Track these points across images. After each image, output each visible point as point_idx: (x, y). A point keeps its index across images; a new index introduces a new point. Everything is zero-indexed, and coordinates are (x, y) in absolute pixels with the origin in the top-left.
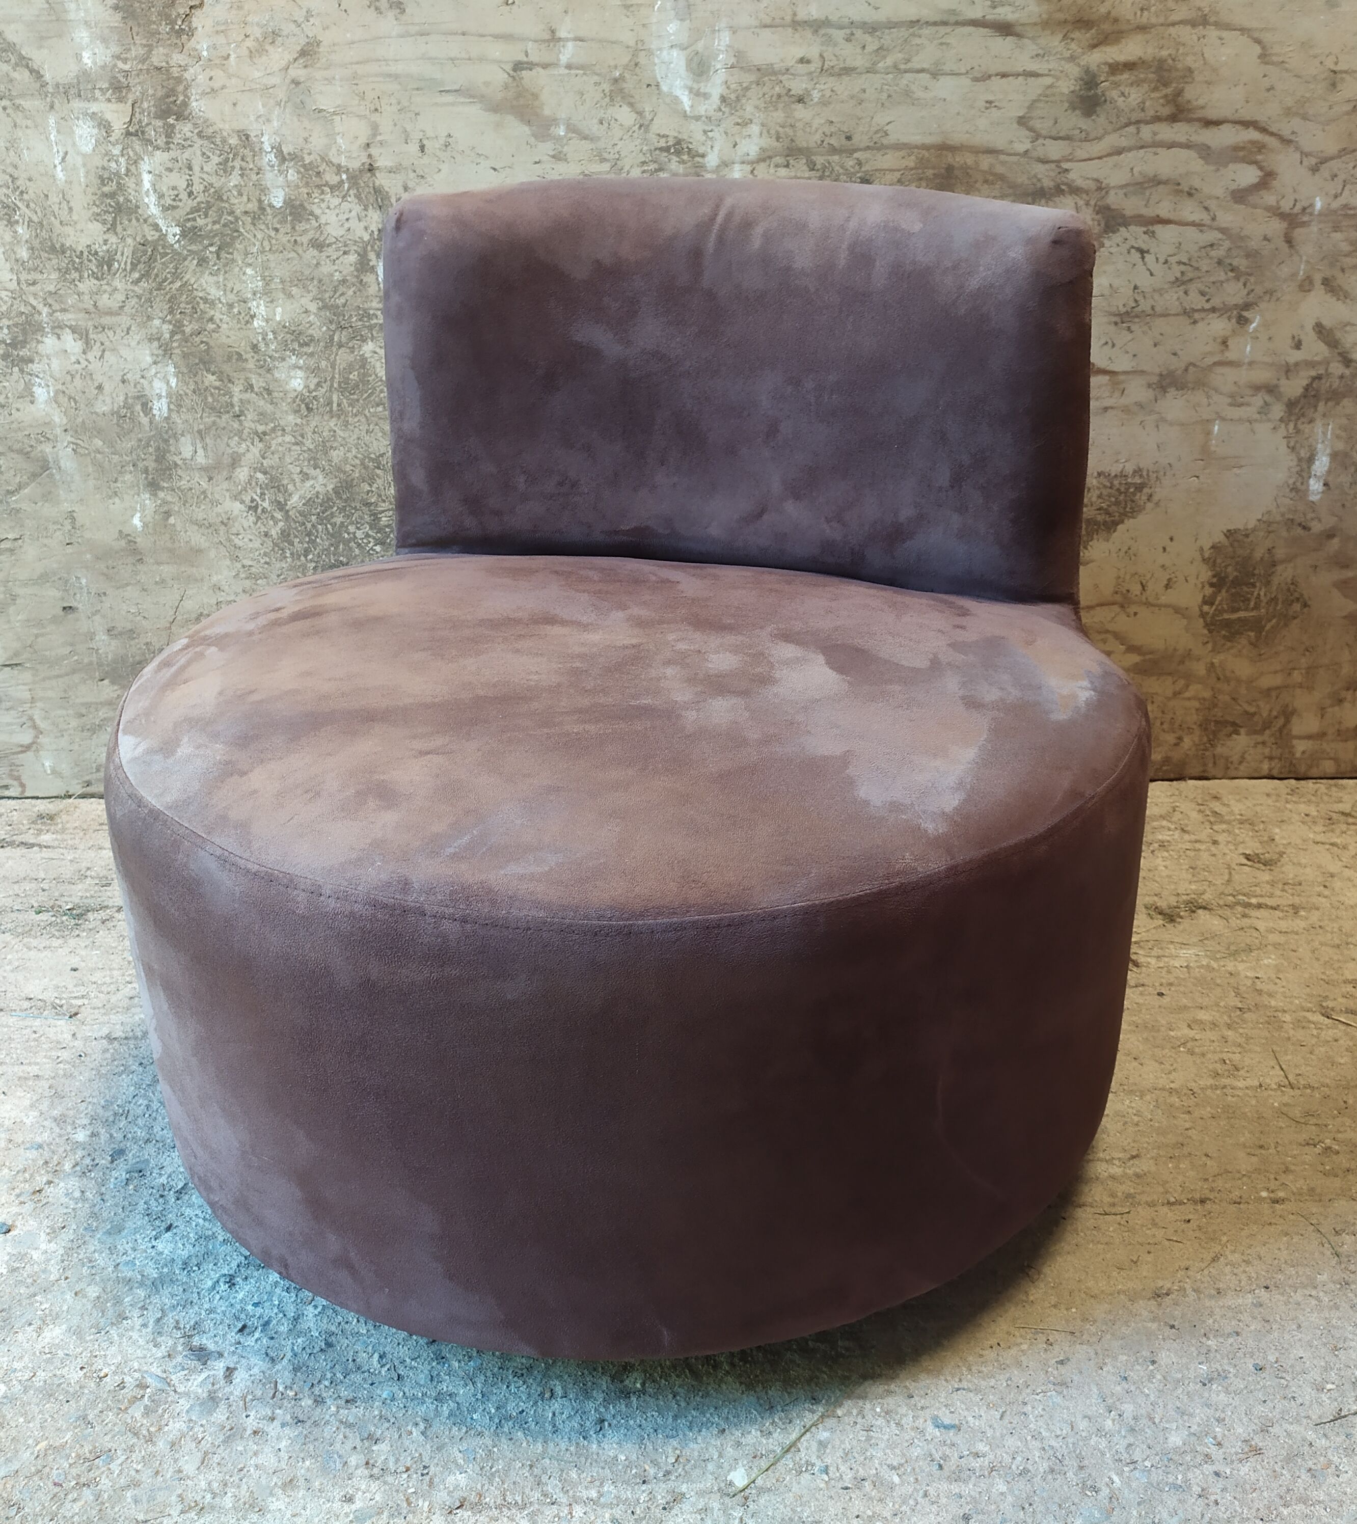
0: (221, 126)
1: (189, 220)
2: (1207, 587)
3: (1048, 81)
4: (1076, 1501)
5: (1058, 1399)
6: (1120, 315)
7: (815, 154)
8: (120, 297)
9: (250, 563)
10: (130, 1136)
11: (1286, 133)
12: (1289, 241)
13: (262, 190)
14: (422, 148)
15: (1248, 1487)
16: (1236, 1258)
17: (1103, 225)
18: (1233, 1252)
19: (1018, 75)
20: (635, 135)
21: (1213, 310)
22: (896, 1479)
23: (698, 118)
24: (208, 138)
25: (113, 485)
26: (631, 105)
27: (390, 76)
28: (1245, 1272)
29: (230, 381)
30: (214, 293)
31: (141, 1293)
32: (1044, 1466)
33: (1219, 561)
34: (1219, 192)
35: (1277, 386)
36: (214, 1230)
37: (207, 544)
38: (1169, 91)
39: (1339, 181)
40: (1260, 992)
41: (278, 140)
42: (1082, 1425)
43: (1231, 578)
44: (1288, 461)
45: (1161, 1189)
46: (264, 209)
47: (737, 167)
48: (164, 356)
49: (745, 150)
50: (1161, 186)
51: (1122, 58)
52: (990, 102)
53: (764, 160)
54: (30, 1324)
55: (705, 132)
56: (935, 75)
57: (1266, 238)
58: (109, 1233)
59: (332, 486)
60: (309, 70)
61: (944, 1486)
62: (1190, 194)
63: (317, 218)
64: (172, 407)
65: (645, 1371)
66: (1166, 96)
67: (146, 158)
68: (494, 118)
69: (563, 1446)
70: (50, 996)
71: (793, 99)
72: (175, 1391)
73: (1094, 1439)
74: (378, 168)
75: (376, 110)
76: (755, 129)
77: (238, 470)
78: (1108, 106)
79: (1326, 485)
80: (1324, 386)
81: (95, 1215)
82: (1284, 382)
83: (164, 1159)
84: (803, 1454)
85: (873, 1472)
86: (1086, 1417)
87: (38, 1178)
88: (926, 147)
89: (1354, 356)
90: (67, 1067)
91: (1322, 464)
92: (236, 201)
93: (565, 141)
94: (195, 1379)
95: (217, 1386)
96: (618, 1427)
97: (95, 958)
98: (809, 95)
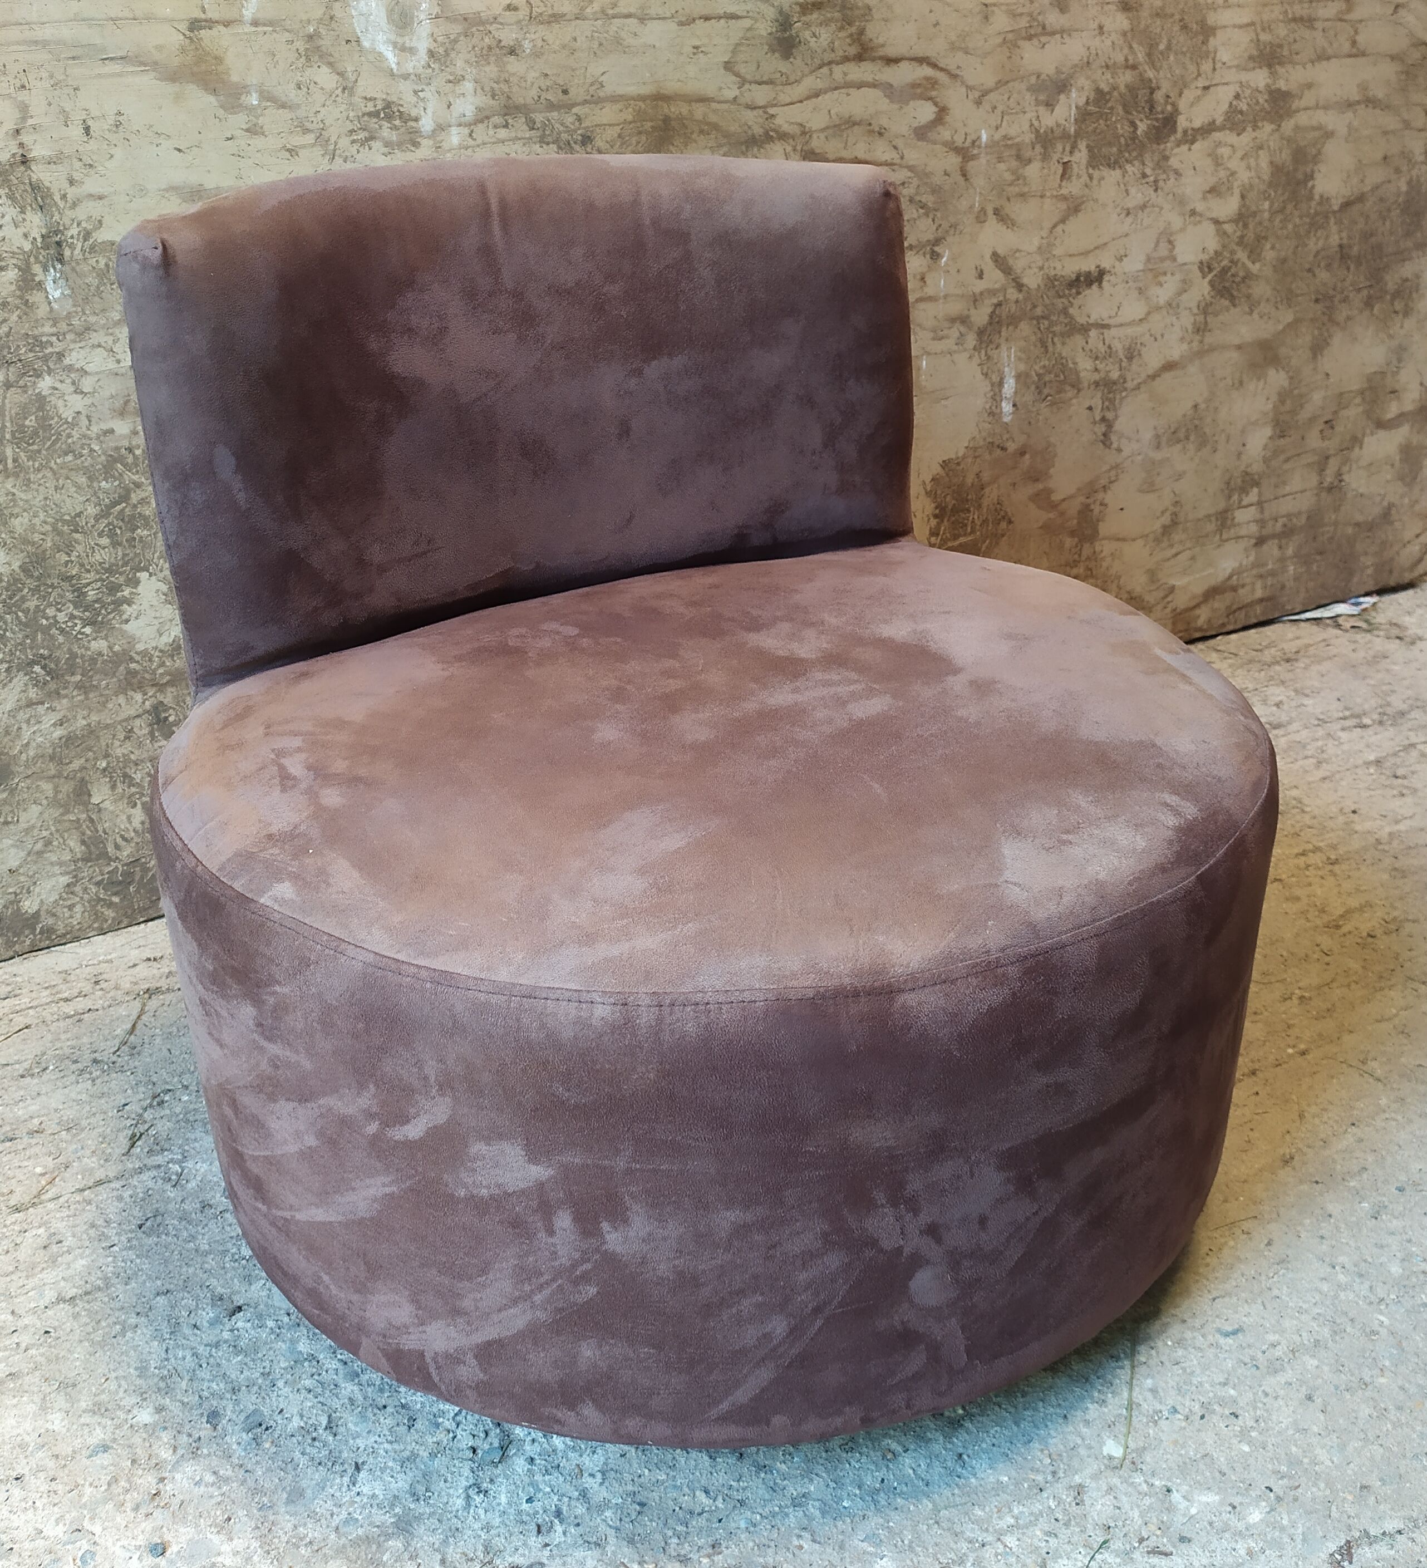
2: (932, 517)
3: (747, 23)
4: (1371, 1348)
5: (1290, 1275)
7: (534, 111)
11: (952, 68)
12: (964, 175)
14: (87, 130)
16: (1314, 1109)
18: (1309, 1105)
19: (719, 18)
20: (339, 99)
21: (909, 247)
22: (1232, 1392)
23: (406, 77)
26: (330, 65)
27: (36, 42)
28: (1328, 1118)
31: (396, 1544)
32: (1326, 1332)
33: (936, 492)
34: (904, 130)
35: (968, 317)
36: (409, 1448)
38: (853, 30)
39: (998, 111)
42: (1325, 1287)
43: (949, 507)
44: (984, 387)
47: (454, 130)
49: (461, 110)
50: (856, 127)
52: (696, 47)
53: (482, 121)
55: (416, 92)
56: (643, 19)
57: (946, 174)
58: (289, 1501)
59: (18, 564)
61: (1272, 1381)
62: (880, 134)
66: (851, 35)
68: (171, 88)
69: (946, 1493)
71: (504, 51)
73: (1342, 1295)
74: (34, 159)
75: (23, 87)
76: (468, 86)
78: (802, 48)
79: (1014, 405)
80: (1004, 312)
81: (256, 1491)
82: (973, 311)
83: (274, 1401)
84: (1145, 1406)
85: (1211, 1395)
86: (1322, 1279)
87: (139, 1481)
88: (642, 98)
89: (1025, 281)
90: (42, 1350)
91: (1009, 386)
93: (259, 111)
96: (976, 1454)
98: (520, 45)
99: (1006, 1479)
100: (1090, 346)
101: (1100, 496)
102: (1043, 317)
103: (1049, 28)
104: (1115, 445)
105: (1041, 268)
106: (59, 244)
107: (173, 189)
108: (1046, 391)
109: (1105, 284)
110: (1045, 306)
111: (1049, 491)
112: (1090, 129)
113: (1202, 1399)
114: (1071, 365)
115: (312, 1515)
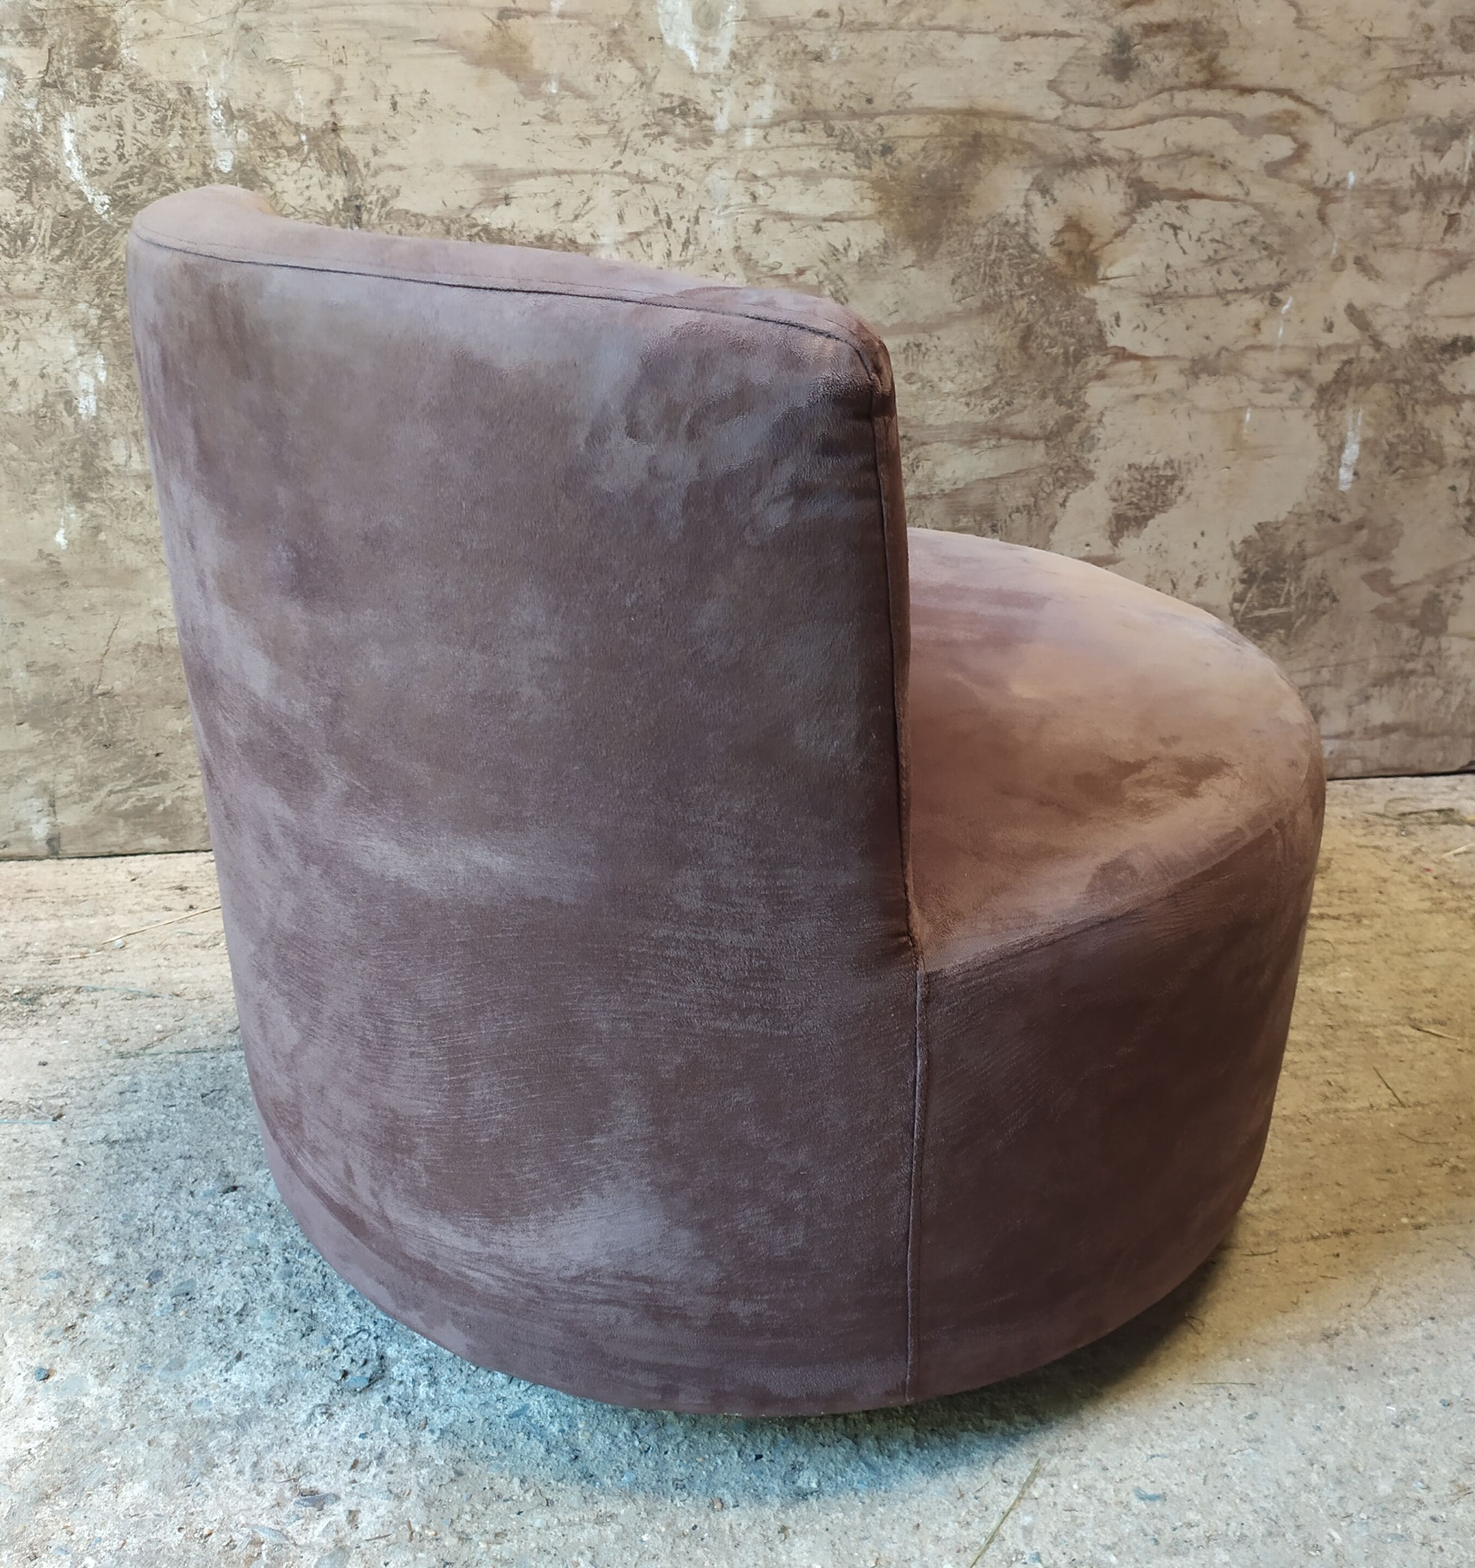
0: (158, 78)
1: (119, 187)
2: (1237, 582)
3: (1080, 42)
5: (1257, 1458)
6: (1152, 296)
7: (833, 119)
8: (37, 277)
10: (163, 1253)
11: (1320, 102)
12: (1322, 218)
13: (207, 153)
14: (394, 106)
15: (1467, 1529)
16: (1394, 1290)
17: (1135, 198)
18: (1390, 1284)
19: (1048, 35)
20: (636, 94)
21: (1246, 290)
22: (1113, 1559)
23: (705, 76)
24: (142, 91)
25: (31, 497)
26: (631, 60)
27: (356, 22)
28: (1407, 1304)
31: (227, 1435)
32: (1261, 1530)
33: (1250, 556)
34: (1253, 164)
35: (1308, 371)
36: (292, 1354)
37: (145, 563)
38: (1204, 55)
39: (1372, 154)
40: (1345, 1007)
41: (225, 94)
42: (1288, 1482)
43: (1262, 573)
44: (1320, 449)
45: (1302, 1224)
46: (210, 174)
47: (749, 131)
48: (91, 345)
49: (757, 113)
50: (1195, 158)
51: (1156, 19)
52: (1019, 64)
53: (778, 124)
54: (104, 1484)
56: (962, 33)
57: (1299, 215)
58: (168, 1369)
60: (262, 13)
62: (1224, 167)
63: (272, 185)
64: (101, 405)
65: (817, 1469)
66: (1200, 62)
67: (67, 114)
68: (475, 72)
69: (750, 1560)
70: (21, 1096)
71: (810, 57)
72: (296, 1544)
73: (1304, 1497)
74: (343, 128)
75: (341, 61)
76: (768, 89)
78: (1140, 71)
79: (1356, 474)
80: (1354, 370)
81: (147, 1350)
82: (1315, 367)
83: (211, 1277)
84: (1009, 1542)
85: (1088, 1554)
86: (1289, 1473)
87: (66, 1312)
88: (952, 112)
89: (1386, 339)
90: (65, 1178)
91: (1352, 452)
92: (176, 165)
93: (557, 99)
94: (314, 1528)
95: (342, 1534)
96: (804, 1533)
97: (64, 1049)
98: (827, 52)
100: (1461, 419)
101: (1455, 587)
102: (1404, 381)
103: (1446, 68)
105: (1408, 327)
106: (358, 208)
107: (467, 166)
108: (1397, 463)
110: (1408, 370)
111: (1389, 573)
113: (1075, 1556)
114: (1434, 438)
115: (178, 1388)
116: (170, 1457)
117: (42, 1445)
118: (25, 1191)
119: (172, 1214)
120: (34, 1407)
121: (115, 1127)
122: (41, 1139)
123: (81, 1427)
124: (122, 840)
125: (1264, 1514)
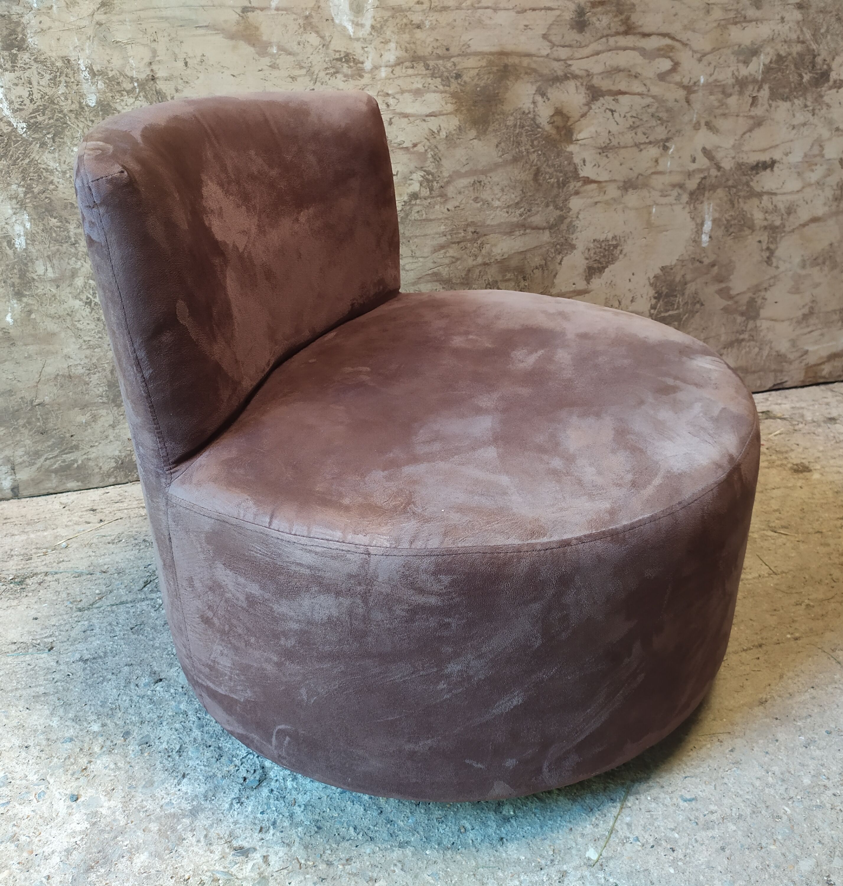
0: (50, 54)
1: (32, 118)
2: (652, 298)
3: (557, 12)
4: (773, 826)
5: (739, 772)
6: (601, 148)
7: (428, 60)
9: (89, 339)
10: (128, 721)
11: (684, 39)
12: (688, 102)
13: (81, 96)
14: (186, 64)
16: (791, 674)
17: (591, 95)
18: (788, 671)
19: (541, 9)
20: (320, 51)
21: (650, 143)
22: (676, 835)
23: (358, 40)
24: (41, 62)
26: (317, 32)
27: (162, 18)
28: (798, 681)
29: (67, 222)
30: (52, 165)
31: (186, 821)
32: (749, 811)
33: (658, 284)
35: (684, 184)
36: (213, 771)
37: (59, 329)
38: (623, 17)
39: (712, 66)
41: (90, 62)
42: (758, 783)
43: (664, 293)
44: (691, 225)
45: (736, 642)
46: (83, 108)
47: (383, 69)
48: (21, 208)
49: (388, 58)
50: (621, 73)
52: (527, 26)
53: (399, 64)
54: (123, 857)
55: (363, 48)
56: (496, 10)
57: (676, 101)
58: (144, 787)
60: (108, 15)
61: (704, 834)
62: (636, 77)
63: (119, 112)
64: (28, 242)
65: (512, 804)
66: (622, 20)
68: (231, 43)
69: (486, 859)
70: (27, 639)
71: (414, 26)
72: (237, 878)
73: (767, 790)
74: (158, 78)
75: (155, 40)
76: (392, 45)
77: (77, 279)
78: (591, 27)
79: (710, 237)
80: (708, 182)
81: (131, 778)
82: (687, 182)
83: (159, 732)
84: (621, 833)
85: (663, 834)
86: (758, 778)
87: (80, 760)
88: (492, 54)
89: (722, 165)
90: (63, 684)
91: (708, 226)
92: (64, 104)
93: (277, 56)
94: (246, 868)
95: (262, 869)
96: (512, 840)
97: (46, 609)
98: (423, 23)
99: (524, 858)
100: (762, 205)
101: (763, 293)
102: (733, 187)
103: (748, 18)
104: (774, 264)
105: (733, 158)
108: (731, 230)
109: (775, 169)
110: (735, 180)
111: (728, 289)
112: (772, 77)
113: (657, 836)
114: (749, 216)
115: (153, 797)
116: (157, 837)
117: (83, 838)
118: (41, 693)
119: (128, 698)
120: (73, 817)
121: (85, 652)
122: (44, 662)
123: (103, 825)
124: (54, 485)
125: (748, 802)
